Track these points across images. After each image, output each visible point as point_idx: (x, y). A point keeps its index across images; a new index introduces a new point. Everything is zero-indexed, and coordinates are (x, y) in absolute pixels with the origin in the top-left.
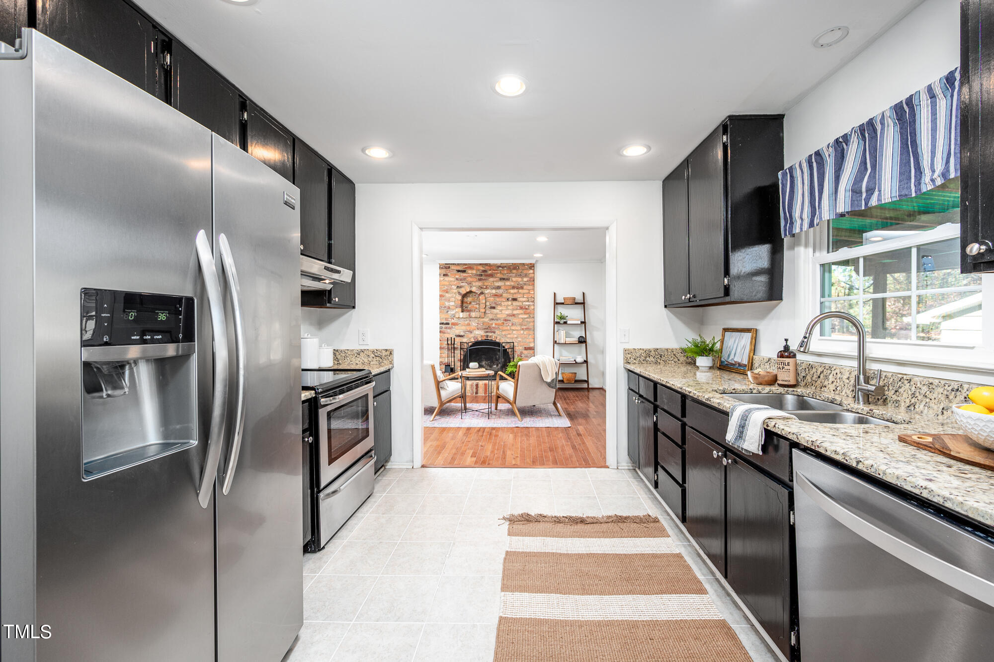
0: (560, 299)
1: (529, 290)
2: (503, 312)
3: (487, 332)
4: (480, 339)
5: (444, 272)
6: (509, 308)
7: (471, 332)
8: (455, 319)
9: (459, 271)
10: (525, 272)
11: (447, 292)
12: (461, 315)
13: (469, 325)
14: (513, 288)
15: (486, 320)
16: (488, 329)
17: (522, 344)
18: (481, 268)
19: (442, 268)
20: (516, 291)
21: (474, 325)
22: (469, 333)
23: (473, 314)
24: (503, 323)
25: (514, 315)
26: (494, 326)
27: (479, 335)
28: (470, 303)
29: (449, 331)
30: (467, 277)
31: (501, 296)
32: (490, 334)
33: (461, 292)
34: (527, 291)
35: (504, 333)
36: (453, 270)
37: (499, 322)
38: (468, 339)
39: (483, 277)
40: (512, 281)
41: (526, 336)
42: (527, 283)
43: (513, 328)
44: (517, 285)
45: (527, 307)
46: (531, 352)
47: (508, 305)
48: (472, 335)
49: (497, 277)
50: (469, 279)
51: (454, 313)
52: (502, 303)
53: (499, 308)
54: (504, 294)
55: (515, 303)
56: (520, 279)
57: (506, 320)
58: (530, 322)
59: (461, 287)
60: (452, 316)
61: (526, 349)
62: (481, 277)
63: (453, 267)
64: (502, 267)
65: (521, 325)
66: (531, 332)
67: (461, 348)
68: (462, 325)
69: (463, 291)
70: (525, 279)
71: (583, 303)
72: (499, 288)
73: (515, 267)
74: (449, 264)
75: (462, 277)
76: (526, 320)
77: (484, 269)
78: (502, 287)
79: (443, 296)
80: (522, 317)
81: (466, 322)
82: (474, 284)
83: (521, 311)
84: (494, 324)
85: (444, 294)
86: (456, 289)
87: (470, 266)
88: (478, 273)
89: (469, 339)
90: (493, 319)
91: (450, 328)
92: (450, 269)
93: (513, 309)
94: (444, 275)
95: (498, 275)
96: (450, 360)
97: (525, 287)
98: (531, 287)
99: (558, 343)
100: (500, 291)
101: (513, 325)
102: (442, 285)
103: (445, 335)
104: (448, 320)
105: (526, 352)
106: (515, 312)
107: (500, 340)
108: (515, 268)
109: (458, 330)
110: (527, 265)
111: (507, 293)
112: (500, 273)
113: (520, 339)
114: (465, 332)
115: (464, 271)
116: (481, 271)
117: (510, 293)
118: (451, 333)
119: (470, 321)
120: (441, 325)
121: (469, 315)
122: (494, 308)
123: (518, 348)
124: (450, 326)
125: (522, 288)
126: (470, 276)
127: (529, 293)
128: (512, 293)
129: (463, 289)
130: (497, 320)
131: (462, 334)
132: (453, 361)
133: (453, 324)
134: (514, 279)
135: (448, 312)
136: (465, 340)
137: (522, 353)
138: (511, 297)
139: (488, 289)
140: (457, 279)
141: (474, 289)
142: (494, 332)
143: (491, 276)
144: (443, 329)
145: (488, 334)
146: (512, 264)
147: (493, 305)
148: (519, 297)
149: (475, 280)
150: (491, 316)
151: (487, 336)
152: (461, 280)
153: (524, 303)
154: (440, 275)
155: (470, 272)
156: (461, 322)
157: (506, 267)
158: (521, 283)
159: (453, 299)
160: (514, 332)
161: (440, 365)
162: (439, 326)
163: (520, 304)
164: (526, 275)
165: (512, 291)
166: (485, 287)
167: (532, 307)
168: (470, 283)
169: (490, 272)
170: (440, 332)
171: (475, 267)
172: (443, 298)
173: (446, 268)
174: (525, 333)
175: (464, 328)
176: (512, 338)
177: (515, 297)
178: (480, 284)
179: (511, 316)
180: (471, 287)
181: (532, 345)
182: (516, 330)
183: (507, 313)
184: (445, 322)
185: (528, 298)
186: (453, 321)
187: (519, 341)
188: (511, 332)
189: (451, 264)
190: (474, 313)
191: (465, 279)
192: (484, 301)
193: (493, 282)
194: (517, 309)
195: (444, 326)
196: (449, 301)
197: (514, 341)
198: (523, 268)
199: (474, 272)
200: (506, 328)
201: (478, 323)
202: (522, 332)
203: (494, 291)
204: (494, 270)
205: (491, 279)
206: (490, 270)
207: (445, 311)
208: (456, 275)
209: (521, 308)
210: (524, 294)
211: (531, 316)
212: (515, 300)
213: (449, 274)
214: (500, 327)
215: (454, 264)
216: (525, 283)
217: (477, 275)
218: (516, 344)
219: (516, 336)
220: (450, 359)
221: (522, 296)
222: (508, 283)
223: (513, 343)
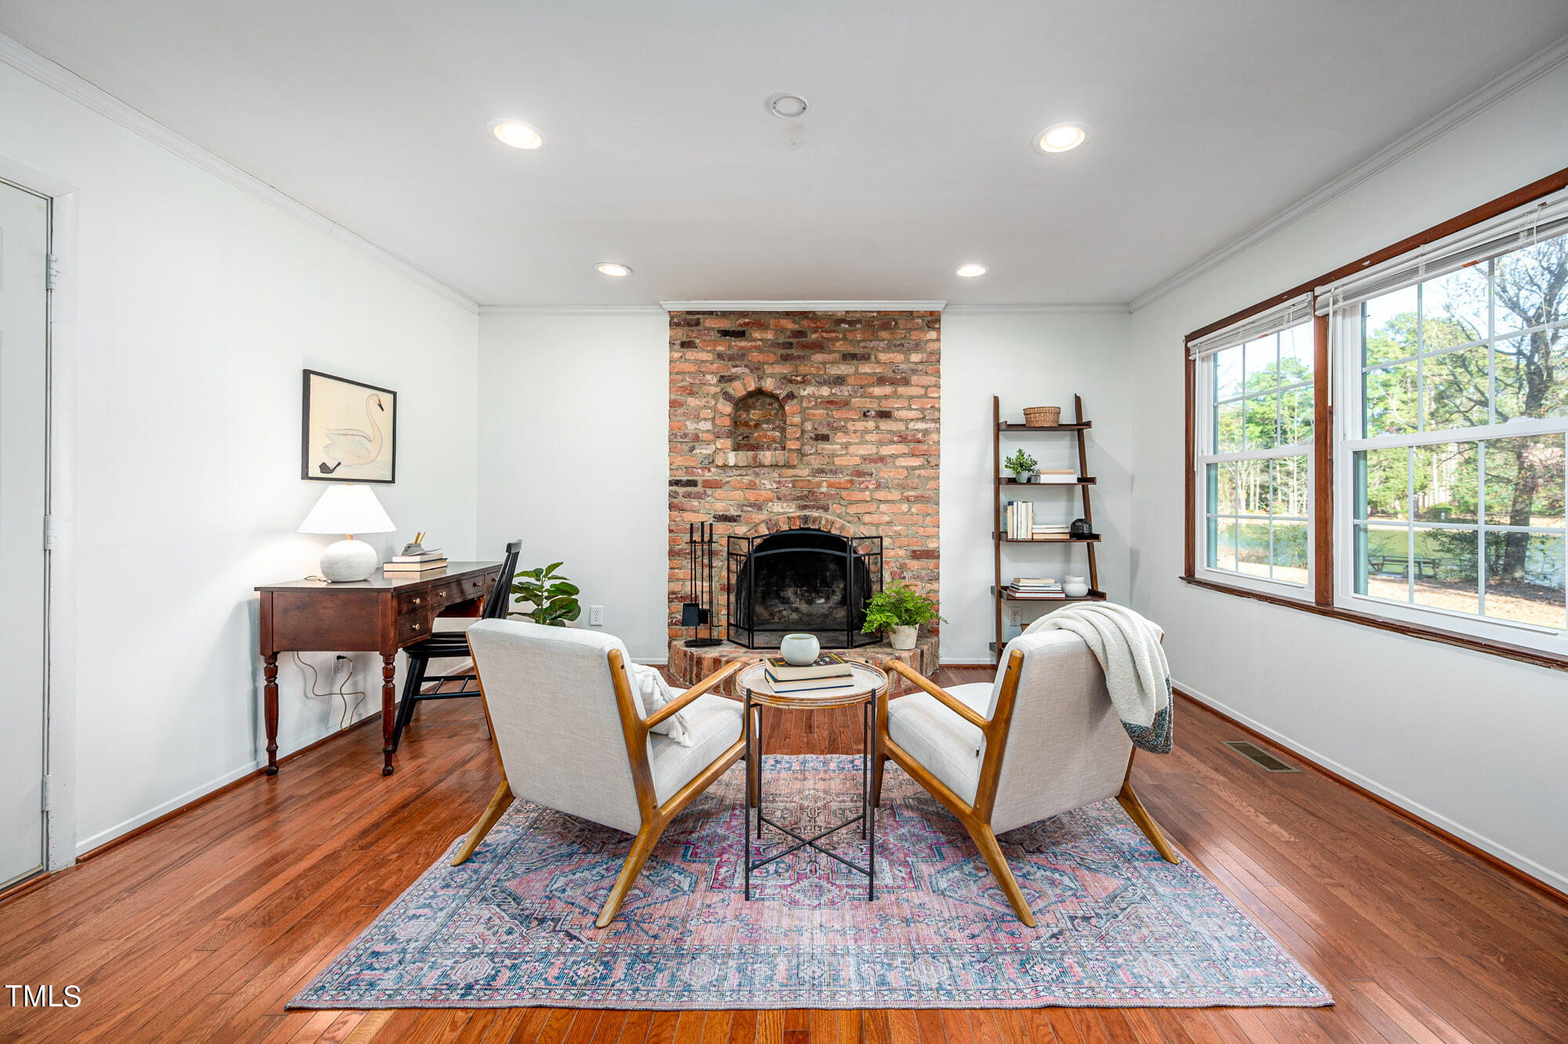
0: (1012, 414)
1: (927, 388)
2: (852, 449)
3: (805, 507)
4: (785, 527)
5: (682, 334)
6: (868, 437)
7: (760, 508)
8: (713, 470)
9: (725, 333)
10: (915, 335)
11: (691, 394)
12: (732, 458)
13: (752, 486)
14: (881, 381)
15: (803, 472)
16: (807, 498)
17: (905, 541)
18: (790, 325)
19: (678, 325)
20: (887, 390)
21: (769, 487)
22: (755, 510)
23: (767, 457)
24: (851, 482)
25: (881, 459)
26: (824, 489)
27: (783, 514)
28: (757, 426)
29: (695, 503)
30: (750, 349)
31: (846, 403)
32: (815, 514)
33: (731, 391)
34: (922, 391)
35: (852, 510)
36: (709, 329)
37: (842, 479)
38: (749, 527)
39: (794, 352)
40: (878, 362)
41: (915, 516)
42: (920, 367)
43: (881, 495)
44: (890, 374)
45: (920, 436)
46: (931, 563)
47: (866, 431)
48: (763, 516)
49: (835, 352)
50: (755, 356)
51: (709, 452)
52: (849, 425)
53: (841, 438)
54: (853, 400)
55: (885, 425)
56: (899, 357)
57: (859, 474)
58: (929, 479)
59: (731, 379)
60: (706, 462)
61: (916, 555)
62: (790, 351)
63: (709, 323)
64: (851, 323)
65: (903, 487)
66: (930, 508)
67: (729, 554)
68: (735, 489)
69: (738, 389)
70: (915, 357)
71: (1080, 428)
72: (840, 380)
73: (885, 322)
74: (698, 313)
75: (735, 351)
76: (917, 472)
77: (796, 327)
78: (851, 380)
79: (681, 405)
80: (904, 464)
81: (746, 480)
82: (768, 370)
83: (903, 448)
84: (825, 484)
85: (682, 399)
86: (715, 385)
87: (759, 320)
88: (781, 340)
89: (756, 526)
90: (821, 471)
91: (699, 496)
92: (701, 328)
93: (880, 443)
94: (683, 345)
95: (838, 344)
96: (699, 589)
97: (914, 379)
98: (931, 380)
99: (1012, 541)
100: (844, 391)
101: (878, 486)
102: (678, 373)
103: (685, 514)
104: (693, 474)
105: (915, 565)
106: (886, 451)
107: (842, 528)
108: (885, 326)
109: (722, 502)
110: (921, 315)
111: (862, 396)
112: (845, 339)
113: (899, 528)
114: (741, 506)
115: (740, 334)
116: (788, 333)
117: (871, 396)
118: (701, 512)
119: (757, 475)
120: (674, 488)
121: (755, 458)
122: (825, 438)
123: (892, 553)
124: (699, 489)
125: (906, 382)
126: (756, 347)
127: (926, 395)
128: (874, 397)
129: (737, 384)
130: (834, 472)
131: (733, 512)
132: (706, 589)
133: (708, 484)
134: (883, 357)
135: (692, 449)
136: (741, 530)
137: (903, 567)
138: (873, 406)
139: (809, 383)
140: (720, 356)
141: (769, 384)
142: (826, 509)
143: (818, 346)
144: (680, 500)
145: (807, 512)
146: (878, 312)
147: (825, 431)
148: (898, 409)
149: (772, 358)
150: (815, 462)
151: (806, 519)
152: (731, 358)
153: (911, 425)
154: (672, 344)
155: (757, 335)
156: (731, 477)
157: (860, 321)
158: (902, 366)
159: (708, 413)
160: (883, 507)
161: (670, 601)
162: (667, 489)
163: (901, 426)
164: (917, 345)
165: (877, 391)
166: (799, 379)
167: (934, 436)
168: (757, 369)
169: (814, 336)
170: (671, 507)
171: (772, 322)
172: (680, 411)
173: (689, 325)
174: (914, 510)
175: (738, 495)
176: (877, 525)
177: (886, 405)
178: (785, 369)
179: (874, 461)
180: (760, 378)
181: (932, 545)
182: (887, 501)
183: (862, 452)
184: (684, 479)
185: (922, 410)
186: (708, 476)
187: (896, 532)
188: (872, 507)
189: (704, 313)
190: (768, 454)
191: (744, 355)
192: (797, 419)
193: (824, 363)
194: (892, 442)
195: (681, 490)
196: (697, 418)
197: (881, 534)
198: (910, 326)
199: (770, 336)
200: (857, 496)
201: (779, 482)
202: (905, 507)
203: (825, 391)
204: (827, 332)
205: (819, 357)
206: (816, 332)
207: (686, 447)
208: (716, 343)
209: (903, 439)
210: (912, 397)
211: (932, 460)
212: (885, 415)
213: (697, 341)
214: (844, 493)
215: (711, 313)
216: (915, 367)
217: (779, 344)
218: (886, 542)
219: (887, 518)
220: (699, 583)
221: (906, 404)
222: (866, 368)
223: (881, 538)
